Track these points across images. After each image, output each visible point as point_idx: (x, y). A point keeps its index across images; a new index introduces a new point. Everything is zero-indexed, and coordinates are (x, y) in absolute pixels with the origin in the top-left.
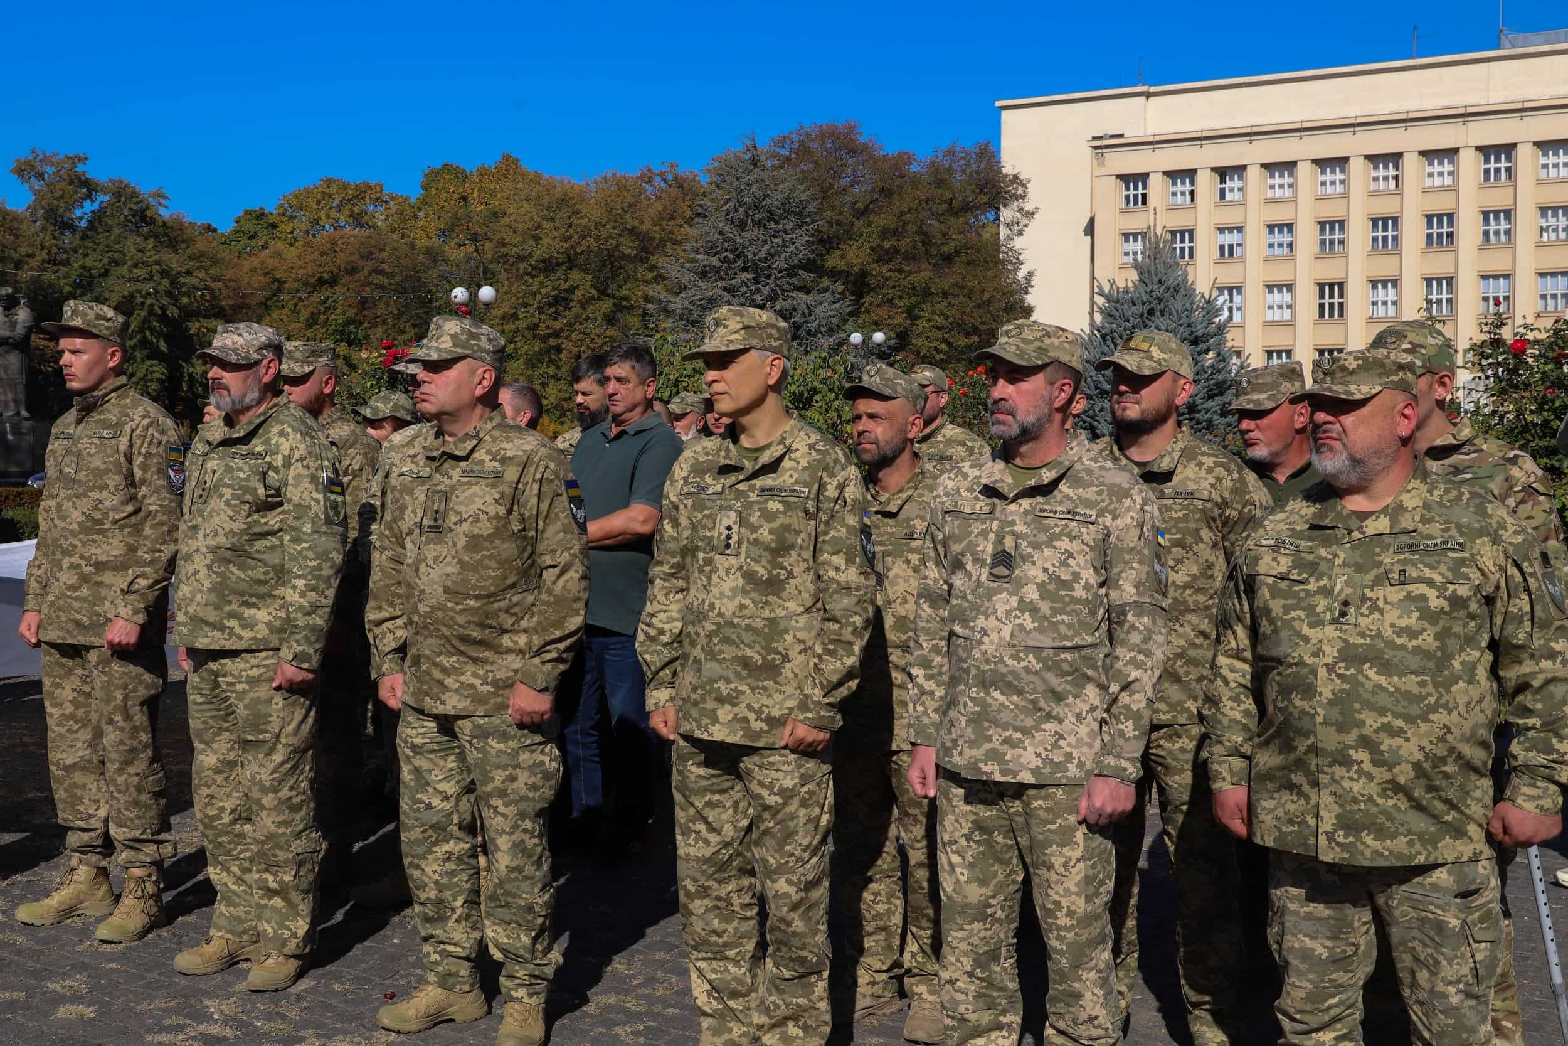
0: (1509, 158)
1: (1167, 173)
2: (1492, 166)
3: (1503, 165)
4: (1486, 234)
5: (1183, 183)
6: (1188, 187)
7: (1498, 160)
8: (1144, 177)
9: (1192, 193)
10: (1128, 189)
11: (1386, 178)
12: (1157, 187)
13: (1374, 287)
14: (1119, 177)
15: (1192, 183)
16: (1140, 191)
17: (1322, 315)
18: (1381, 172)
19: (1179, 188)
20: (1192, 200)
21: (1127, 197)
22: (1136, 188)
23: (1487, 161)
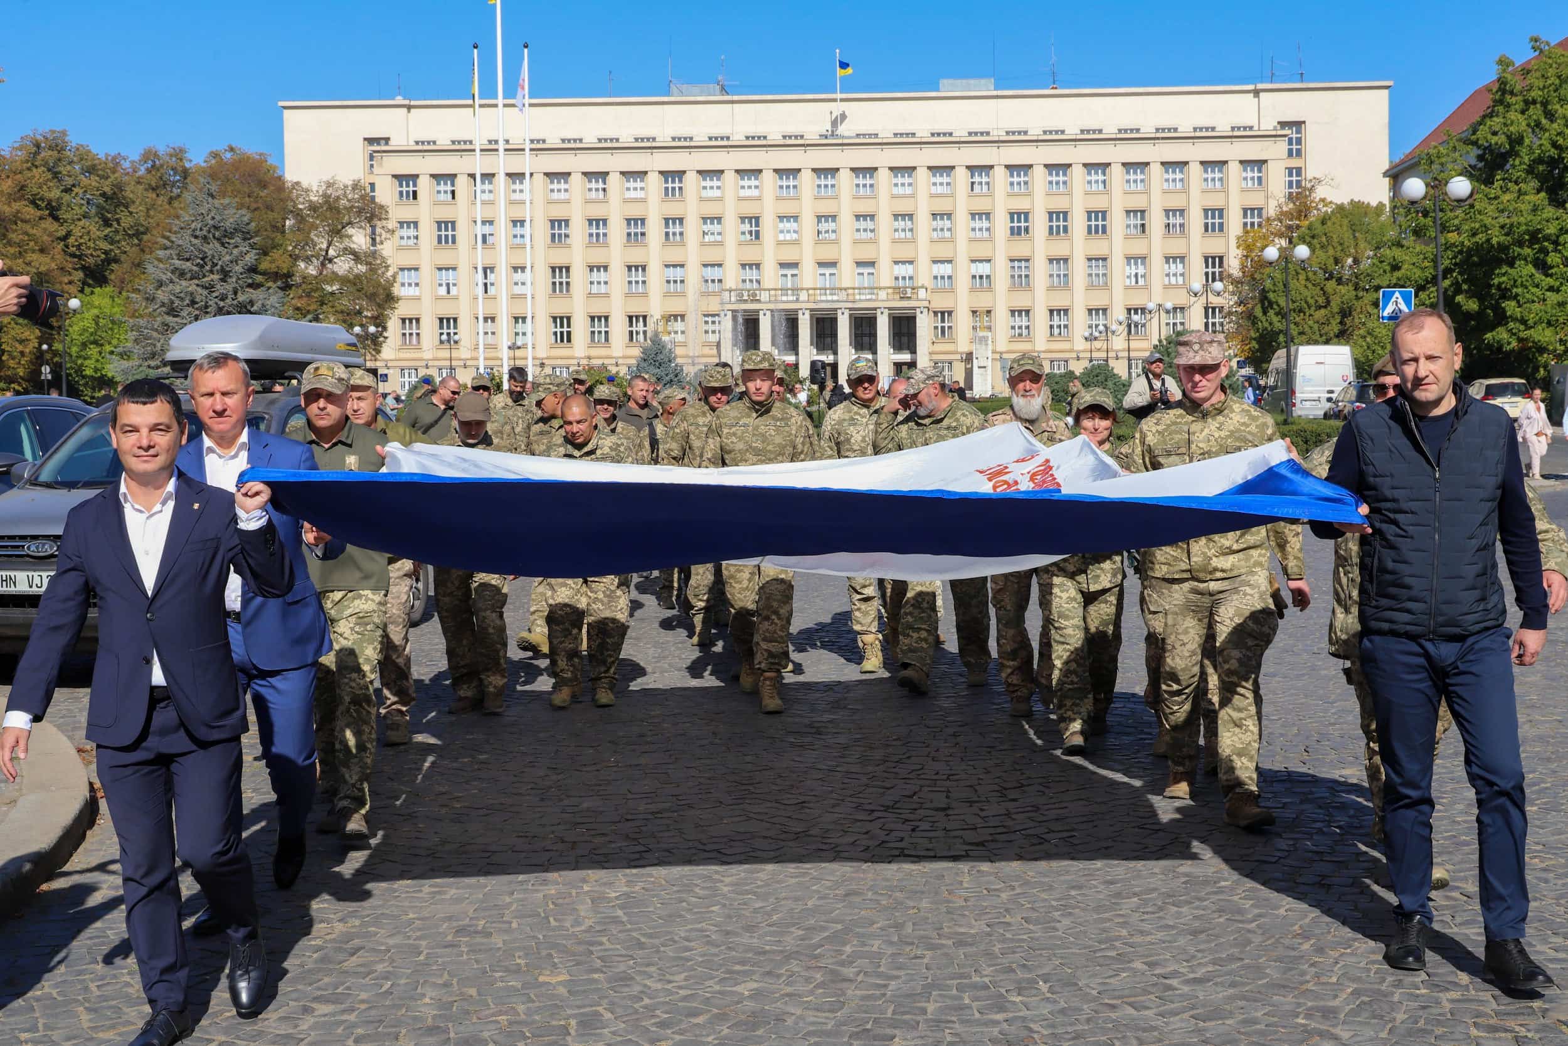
0: (680, 181)
1: (433, 176)
2: (670, 185)
3: (677, 185)
4: (667, 234)
5: (446, 184)
6: (449, 188)
7: (673, 181)
8: (414, 177)
9: (453, 192)
10: (401, 186)
11: (597, 190)
12: (424, 186)
13: (591, 270)
14: (394, 176)
15: (453, 185)
16: (411, 189)
17: (554, 291)
18: (593, 185)
19: (442, 188)
20: (453, 198)
21: (401, 193)
22: (408, 186)
23: (666, 181)
